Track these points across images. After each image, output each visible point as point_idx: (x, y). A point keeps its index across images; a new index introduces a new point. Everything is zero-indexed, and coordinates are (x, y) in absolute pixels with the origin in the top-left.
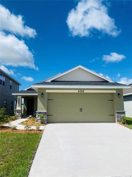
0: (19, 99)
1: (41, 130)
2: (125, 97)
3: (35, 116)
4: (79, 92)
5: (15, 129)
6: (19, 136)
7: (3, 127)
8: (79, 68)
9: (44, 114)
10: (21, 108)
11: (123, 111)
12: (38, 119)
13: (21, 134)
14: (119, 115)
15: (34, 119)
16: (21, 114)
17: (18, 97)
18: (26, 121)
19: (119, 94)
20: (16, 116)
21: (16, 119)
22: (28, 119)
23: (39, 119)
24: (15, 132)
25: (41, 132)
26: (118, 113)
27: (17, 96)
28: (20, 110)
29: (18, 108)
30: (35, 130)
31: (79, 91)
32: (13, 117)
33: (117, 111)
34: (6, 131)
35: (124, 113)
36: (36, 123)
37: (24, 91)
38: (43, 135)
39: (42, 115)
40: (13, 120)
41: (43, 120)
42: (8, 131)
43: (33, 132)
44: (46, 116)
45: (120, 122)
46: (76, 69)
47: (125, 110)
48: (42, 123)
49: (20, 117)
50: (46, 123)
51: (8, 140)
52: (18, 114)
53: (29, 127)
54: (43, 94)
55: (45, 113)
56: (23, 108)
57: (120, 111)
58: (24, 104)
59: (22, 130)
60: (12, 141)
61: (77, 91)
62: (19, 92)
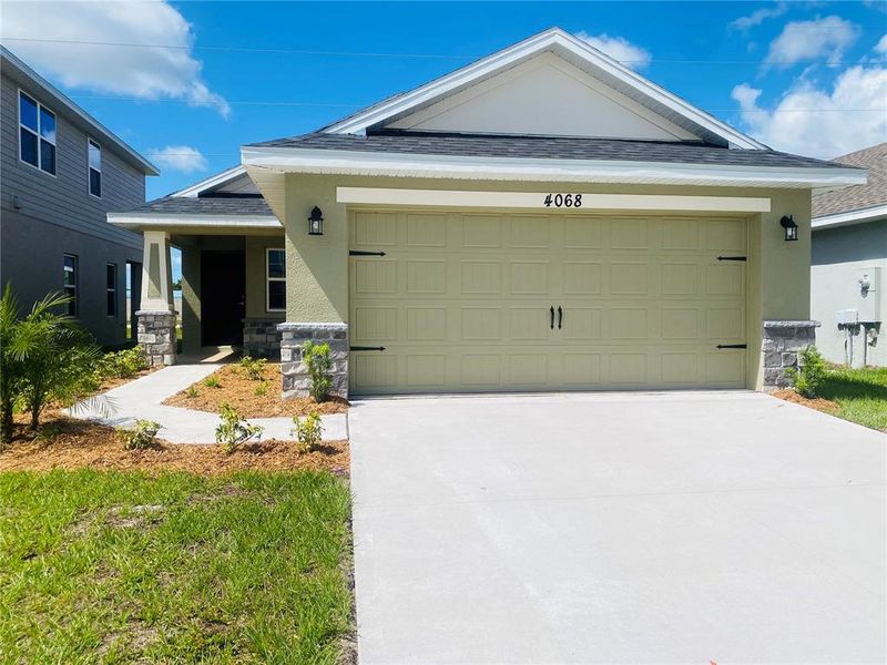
0: (155, 247)
1: (329, 450)
2: (820, 234)
3: (274, 355)
4: (553, 205)
5: (147, 442)
6: (185, 494)
7: (63, 430)
8: (545, 50)
9: (332, 345)
10: (171, 301)
11: (805, 323)
12: (291, 372)
13: (197, 484)
14: (780, 348)
15: (255, 372)
16: (172, 337)
17: (151, 238)
18: (213, 384)
19: (787, 222)
20: (144, 353)
21: (142, 368)
22: (218, 367)
23: (298, 370)
24: (151, 465)
25: (334, 458)
26: (773, 333)
27: (140, 230)
28: (164, 316)
29: (153, 304)
30: (286, 448)
31: (548, 202)
32: (126, 358)
33: (773, 323)
34: (87, 456)
35: (807, 333)
36: (284, 395)
37: (184, 200)
38: (352, 481)
39: (321, 349)
40: (127, 375)
41: (329, 378)
42: (100, 461)
43: (277, 462)
44: (342, 355)
45: (782, 385)
46: (530, 57)
47: (815, 315)
48: (323, 396)
49: (168, 358)
50: (345, 396)
51: (108, 539)
52: (152, 338)
53: (246, 433)
54: (316, 214)
55: (339, 334)
56: (178, 306)
57: (786, 324)
58: (185, 284)
59: (200, 449)
60: (139, 550)
61: (535, 201)
62: (149, 208)
